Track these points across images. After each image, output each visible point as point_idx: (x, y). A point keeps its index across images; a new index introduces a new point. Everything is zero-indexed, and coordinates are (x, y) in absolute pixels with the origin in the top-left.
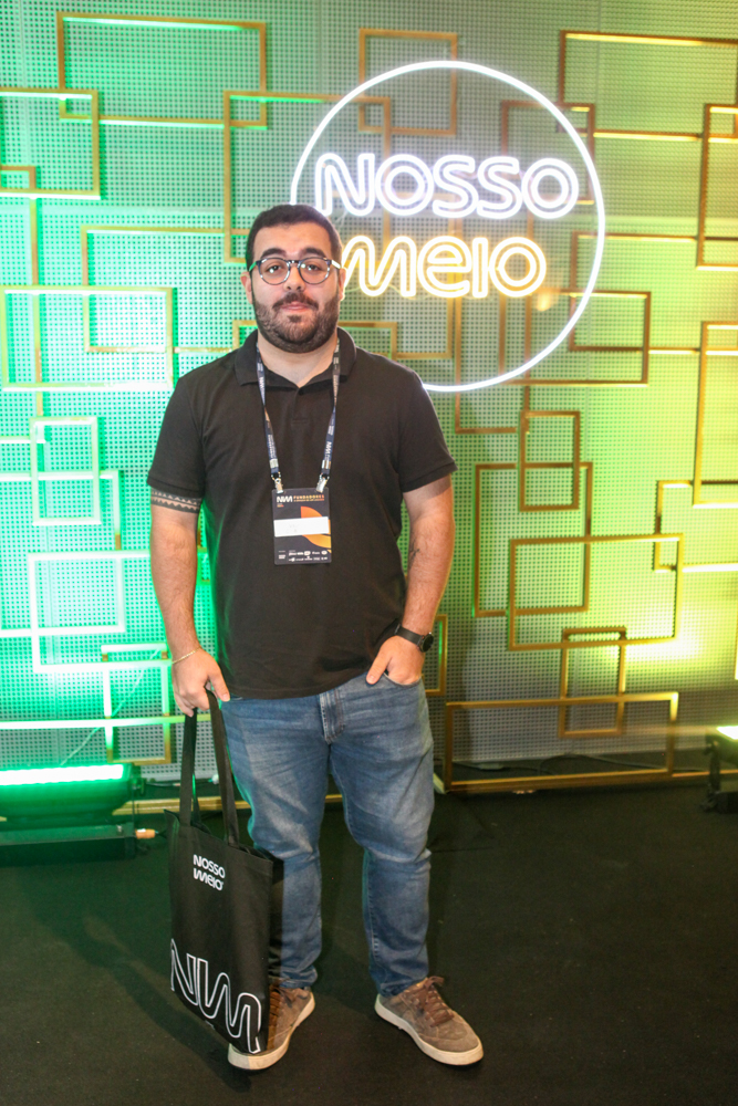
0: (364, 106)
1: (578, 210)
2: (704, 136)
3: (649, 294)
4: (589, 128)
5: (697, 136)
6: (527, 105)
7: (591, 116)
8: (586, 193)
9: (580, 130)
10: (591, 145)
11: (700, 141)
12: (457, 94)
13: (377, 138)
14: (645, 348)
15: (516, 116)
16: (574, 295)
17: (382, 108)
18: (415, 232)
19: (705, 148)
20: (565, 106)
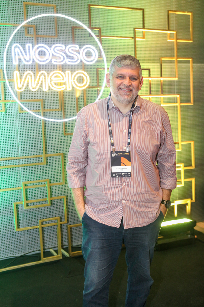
0: (27, 28)
1: (98, 61)
2: (134, 38)
4: (100, 36)
5: (132, 38)
6: (80, 28)
7: (100, 32)
8: (100, 56)
9: (97, 36)
10: (100, 40)
12: (57, 24)
13: (32, 39)
15: (77, 32)
16: (98, 88)
17: (32, 28)
18: (46, 69)
19: (135, 42)
20: (92, 28)
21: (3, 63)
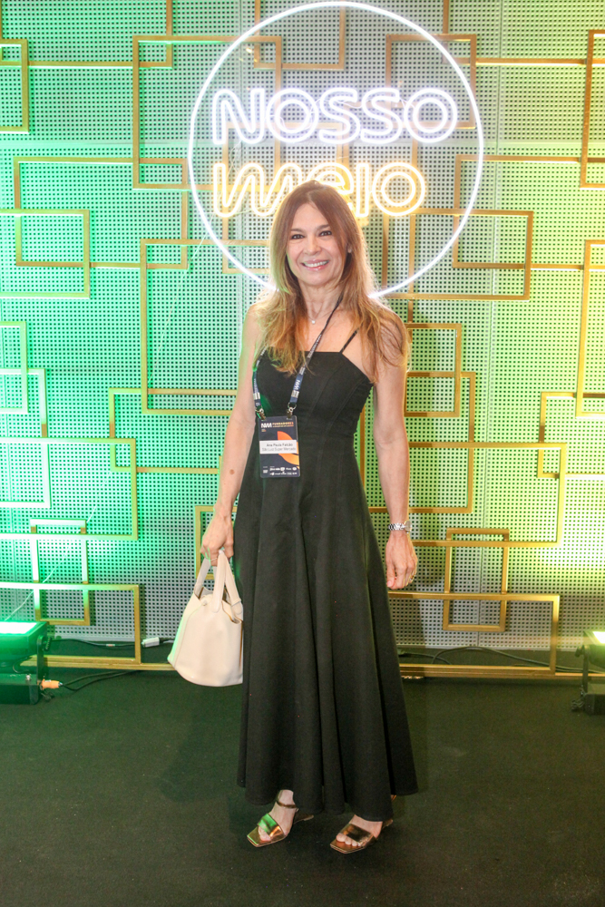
1: (456, 135)
2: (588, 62)
3: (530, 214)
4: (471, 58)
5: (581, 62)
6: (411, 38)
7: (474, 46)
9: (462, 60)
10: (474, 75)
11: (584, 66)
14: (525, 266)
17: (273, 47)
19: (589, 73)
20: (447, 42)
21: (187, 144)
